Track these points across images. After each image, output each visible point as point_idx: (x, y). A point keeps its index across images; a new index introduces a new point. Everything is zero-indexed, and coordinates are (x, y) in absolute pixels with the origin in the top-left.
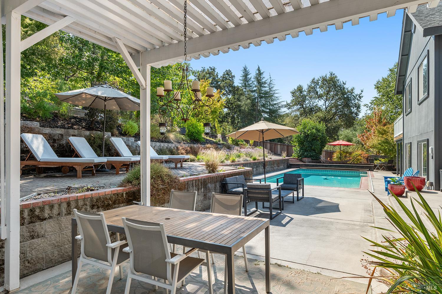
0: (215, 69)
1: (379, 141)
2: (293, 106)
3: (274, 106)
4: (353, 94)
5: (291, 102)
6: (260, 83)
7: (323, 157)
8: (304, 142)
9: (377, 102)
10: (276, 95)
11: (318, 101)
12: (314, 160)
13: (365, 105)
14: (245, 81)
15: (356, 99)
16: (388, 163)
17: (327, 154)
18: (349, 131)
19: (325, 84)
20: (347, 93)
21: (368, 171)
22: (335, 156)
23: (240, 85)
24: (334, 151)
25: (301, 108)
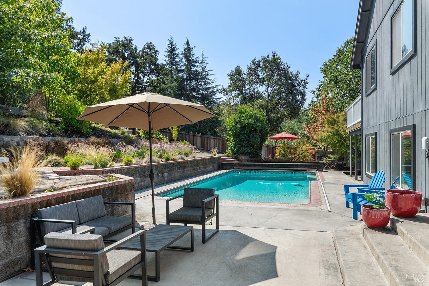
0: (131, 40)
1: (328, 132)
2: (231, 91)
3: (207, 91)
4: (298, 79)
5: (228, 87)
6: (190, 61)
7: (263, 154)
8: (240, 135)
9: (324, 88)
10: (209, 77)
11: (260, 87)
12: (252, 158)
13: (312, 92)
14: (171, 57)
15: (301, 85)
16: (339, 160)
17: (268, 150)
18: (294, 122)
19: (267, 66)
20: (292, 77)
21: (316, 171)
22: (278, 152)
23: (165, 63)
24: (277, 146)
25: (239, 94)
